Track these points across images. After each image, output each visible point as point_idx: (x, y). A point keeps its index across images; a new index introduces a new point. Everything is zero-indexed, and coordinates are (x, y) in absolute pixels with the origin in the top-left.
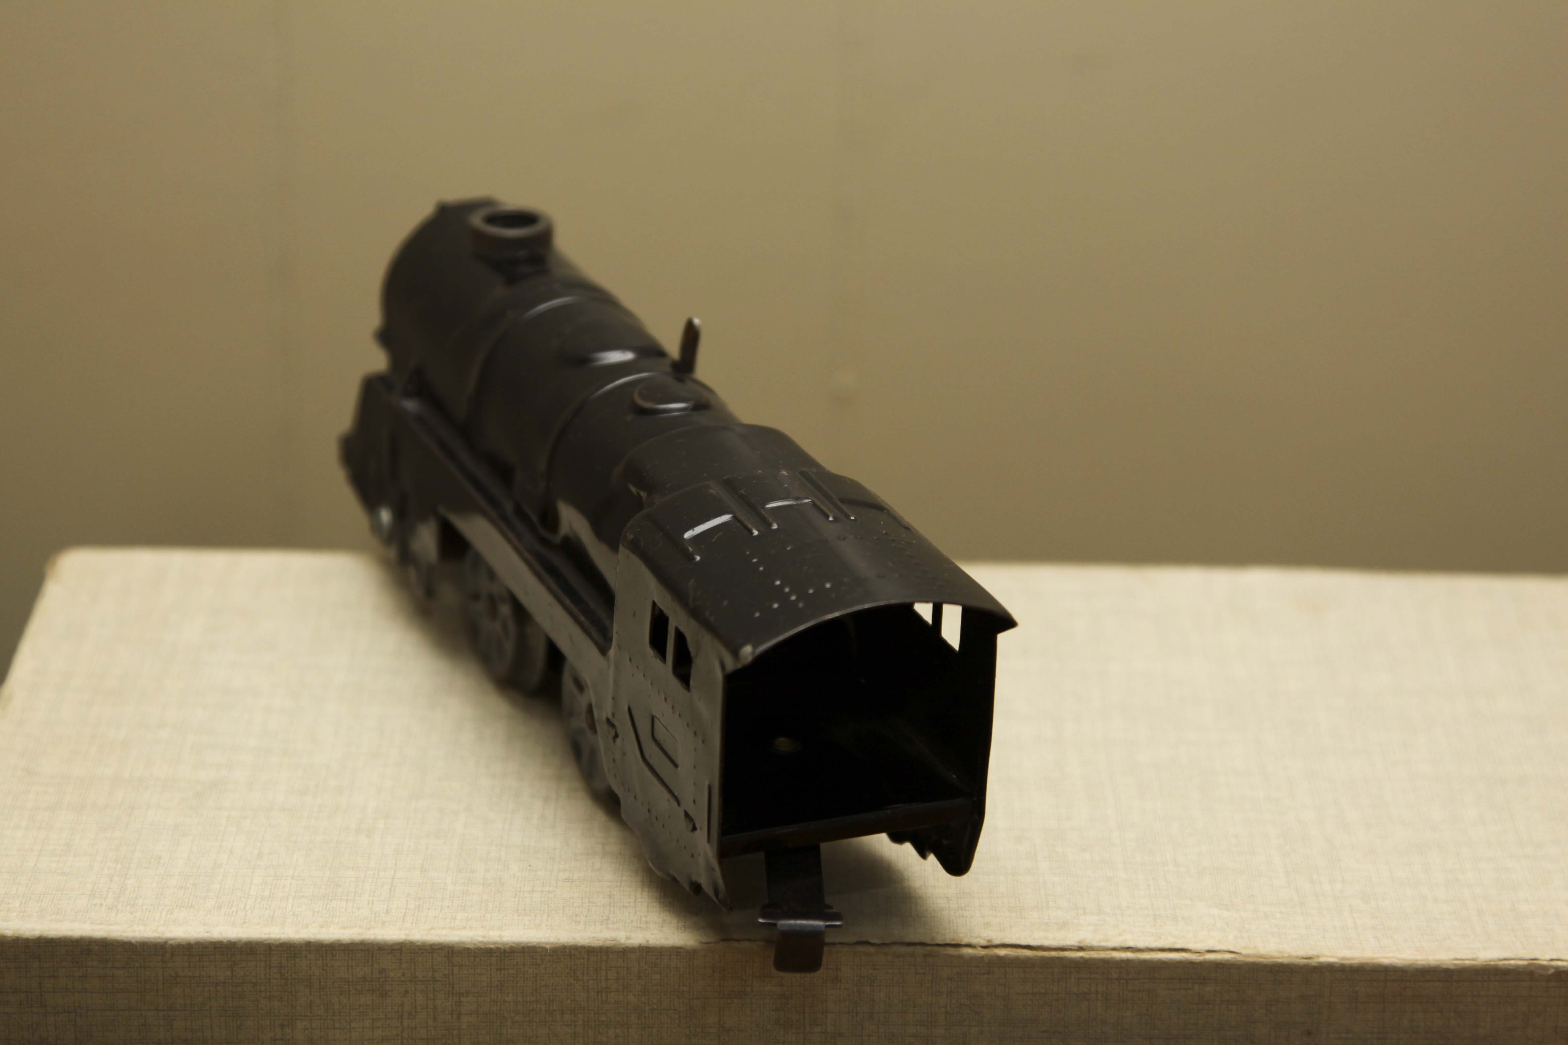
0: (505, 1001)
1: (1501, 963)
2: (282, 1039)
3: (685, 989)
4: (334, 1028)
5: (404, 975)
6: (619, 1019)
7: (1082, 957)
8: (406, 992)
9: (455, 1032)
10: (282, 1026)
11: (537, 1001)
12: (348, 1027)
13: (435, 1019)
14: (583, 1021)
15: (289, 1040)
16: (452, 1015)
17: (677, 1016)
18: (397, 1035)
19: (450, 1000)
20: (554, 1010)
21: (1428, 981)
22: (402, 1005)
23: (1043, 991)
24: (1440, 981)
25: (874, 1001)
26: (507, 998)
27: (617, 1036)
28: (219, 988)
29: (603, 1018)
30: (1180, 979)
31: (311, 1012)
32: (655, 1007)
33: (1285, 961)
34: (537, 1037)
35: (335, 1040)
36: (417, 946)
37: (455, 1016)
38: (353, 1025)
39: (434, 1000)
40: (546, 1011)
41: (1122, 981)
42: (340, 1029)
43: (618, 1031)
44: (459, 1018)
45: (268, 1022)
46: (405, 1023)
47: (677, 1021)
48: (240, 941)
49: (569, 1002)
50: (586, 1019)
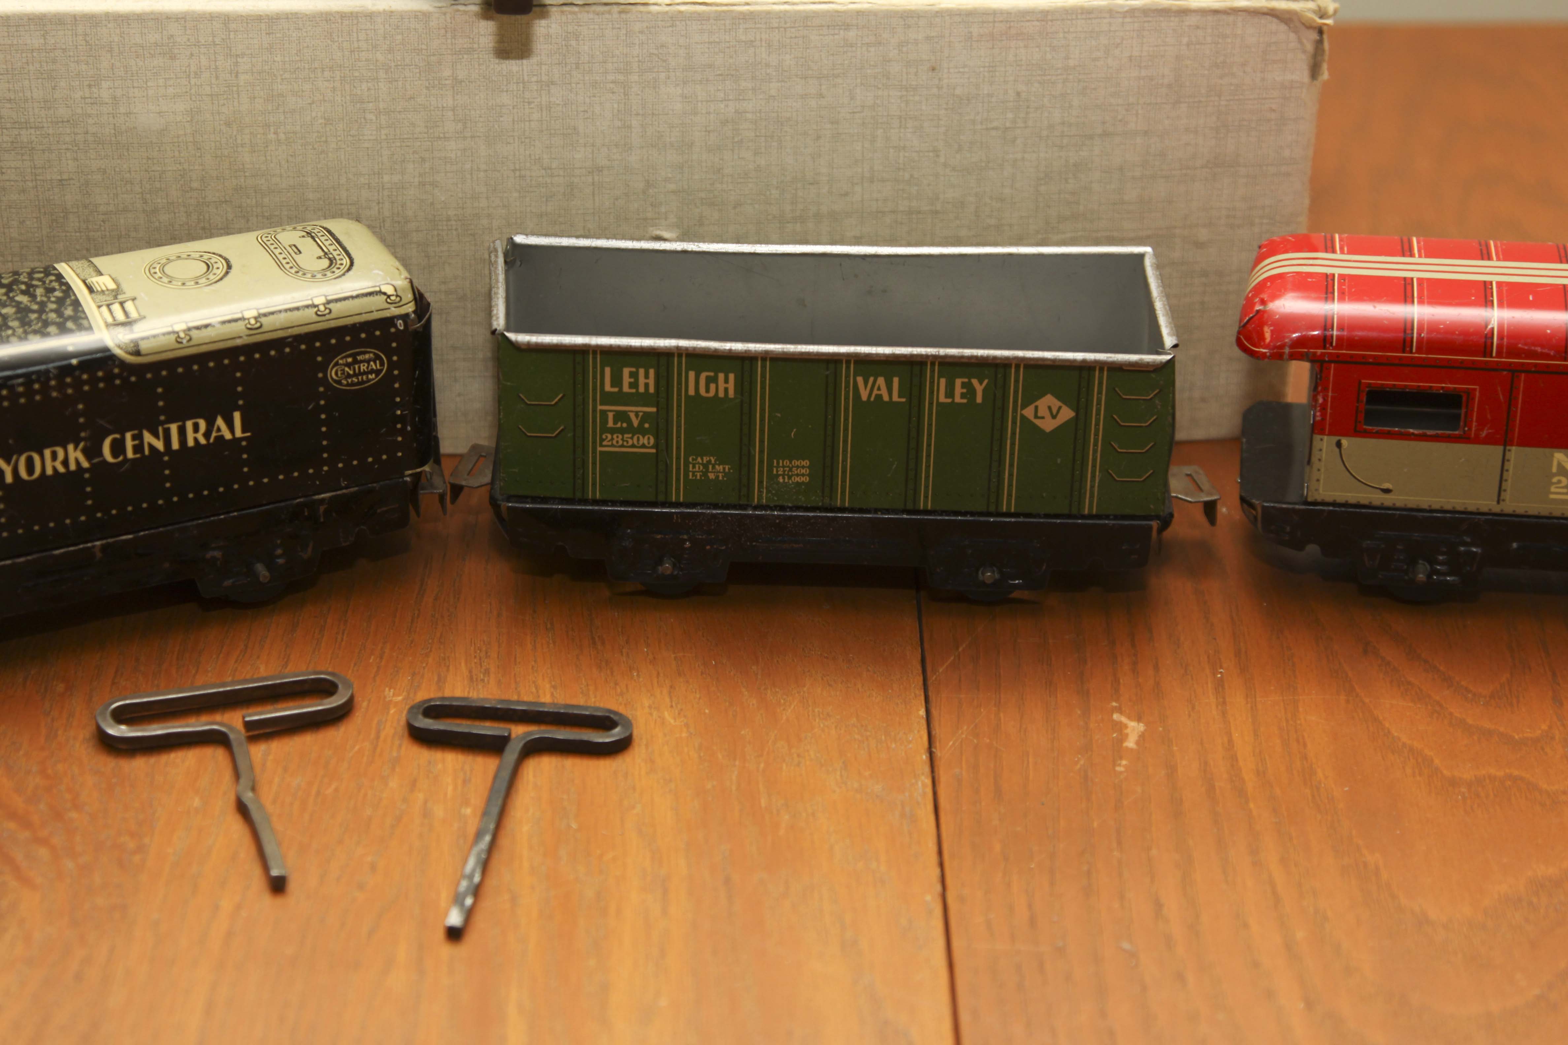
0: (274, 61)
1: (1086, 4)
2: (90, 98)
3: (424, 47)
4: (133, 87)
5: (189, 40)
6: (369, 74)
7: (748, 10)
8: (192, 55)
9: (235, 89)
10: (90, 86)
11: (301, 61)
12: (145, 86)
13: (217, 78)
14: (341, 77)
15: (96, 98)
16: (231, 73)
17: (418, 71)
18: (187, 92)
19: (229, 61)
20: (316, 68)
21: (1028, 21)
22: (189, 66)
23: (717, 40)
24: (1038, 21)
25: (579, 53)
26: (276, 59)
27: (369, 89)
28: (35, 54)
29: (357, 74)
30: (828, 26)
31: (113, 74)
32: (399, 63)
33: (913, 8)
34: (303, 91)
35: (135, 97)
36: (199, 14)
37: (233, 75)
38: (149, 84)
39: (215, 61)
40: (309, 69)
41: (781, 29)
42: (138, 87)
43: (369, 84)
44: (237, 76)
45: (77, 83)
46: (193, 81)
47: (418, 75)
48: (50, 13)
49: (328, 60)
50: (342, 75)
